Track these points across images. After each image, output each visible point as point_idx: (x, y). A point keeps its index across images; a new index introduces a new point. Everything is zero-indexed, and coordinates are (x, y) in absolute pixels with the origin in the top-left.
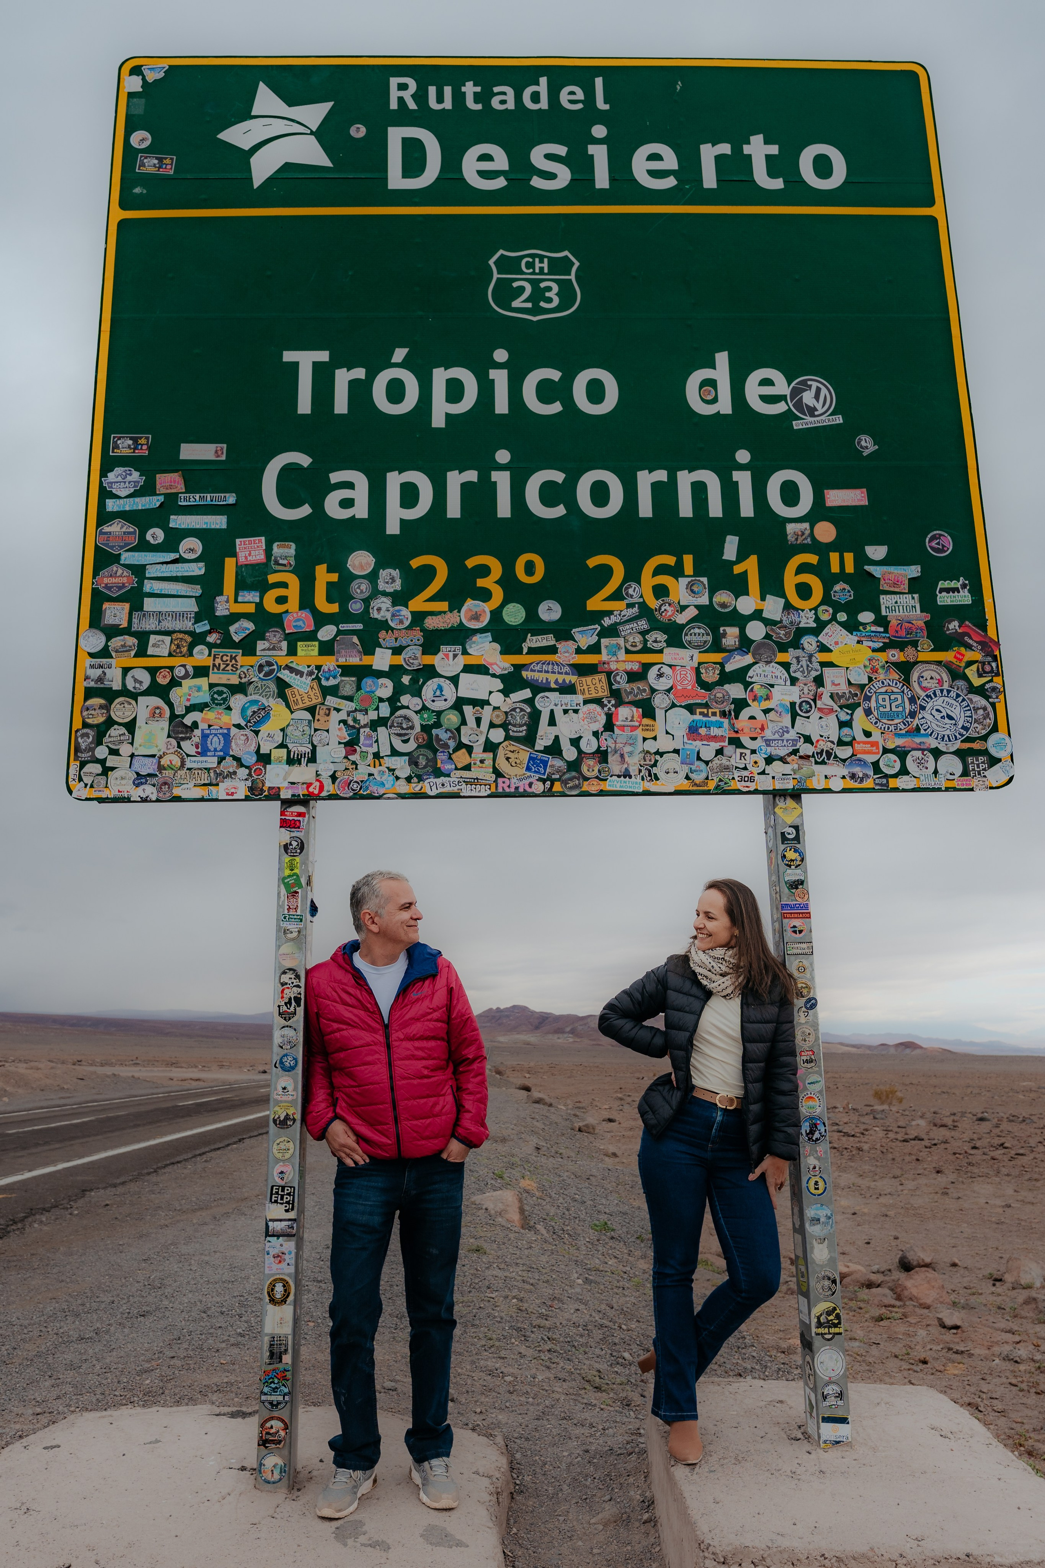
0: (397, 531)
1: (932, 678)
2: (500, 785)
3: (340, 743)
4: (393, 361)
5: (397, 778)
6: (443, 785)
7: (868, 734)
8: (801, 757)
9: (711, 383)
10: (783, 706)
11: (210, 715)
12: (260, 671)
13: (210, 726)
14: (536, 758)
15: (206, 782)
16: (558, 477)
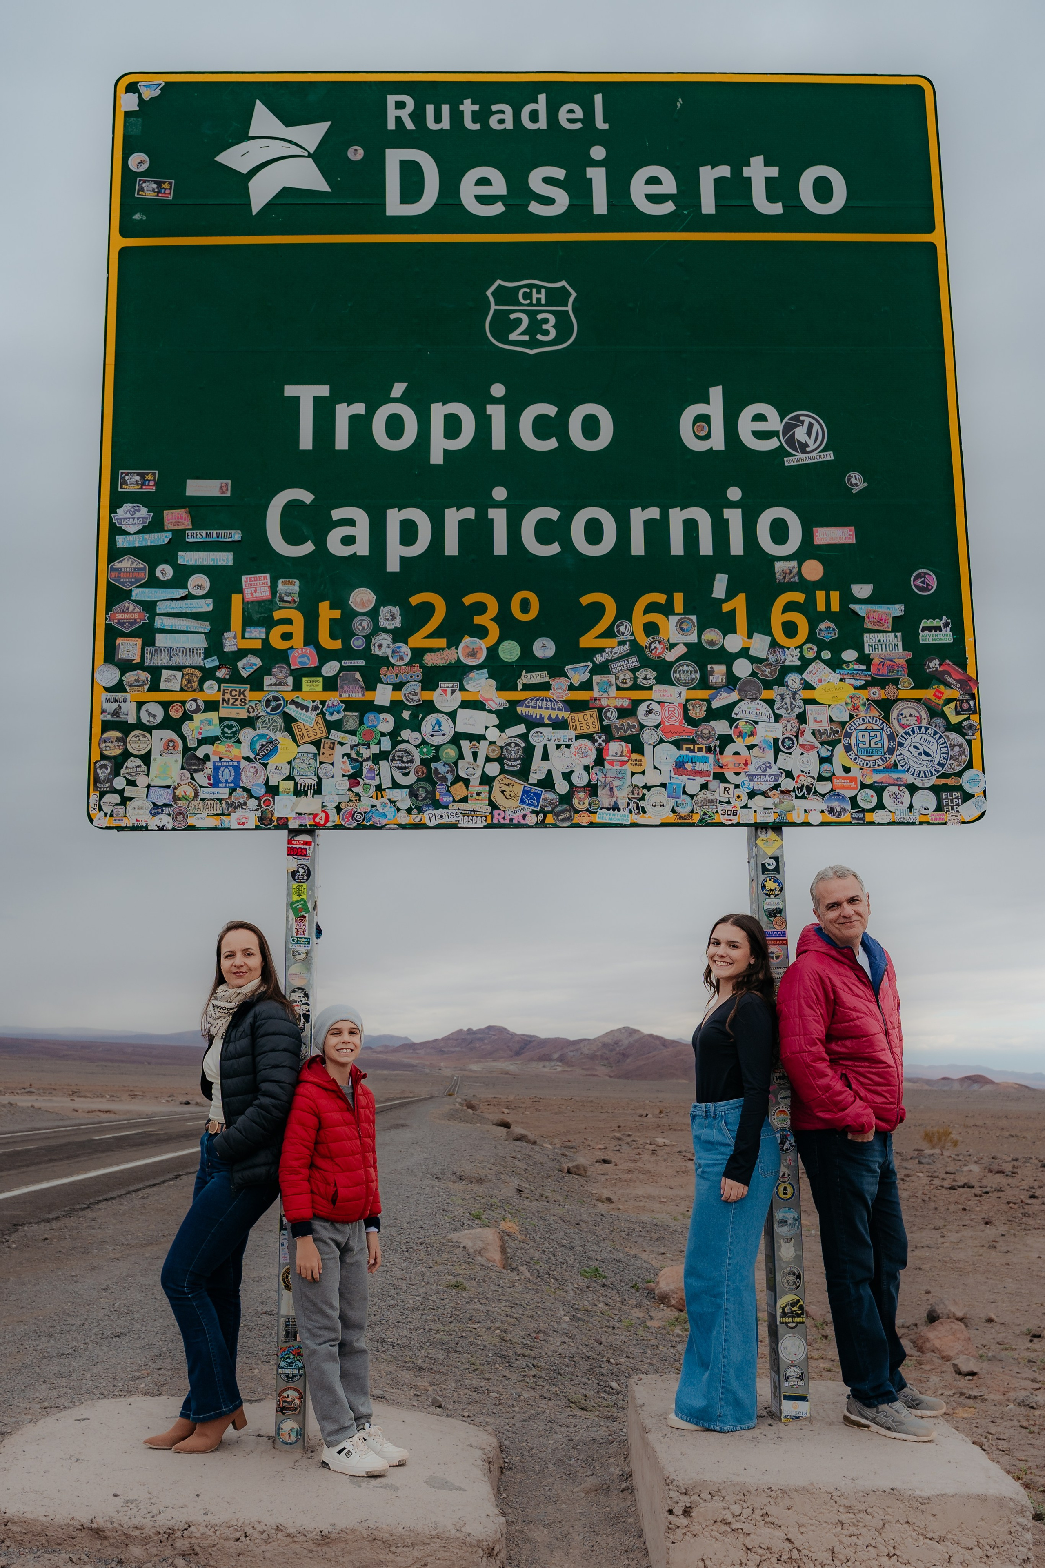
0: (397, 568)
1: (911, 715)
2: (496, 816)
3: (344, 776)
4: (392, 395)
5: (398, 810)
6: (441, 816)
7: (847, 770)
8: (782, 792)
9: (704, 418)
10: (767, 742)
11: (221, 748)
12: (267, 706)
13: (221, 759)
14: (529, 792)
15: (219, 812)
16: (553, 514)
